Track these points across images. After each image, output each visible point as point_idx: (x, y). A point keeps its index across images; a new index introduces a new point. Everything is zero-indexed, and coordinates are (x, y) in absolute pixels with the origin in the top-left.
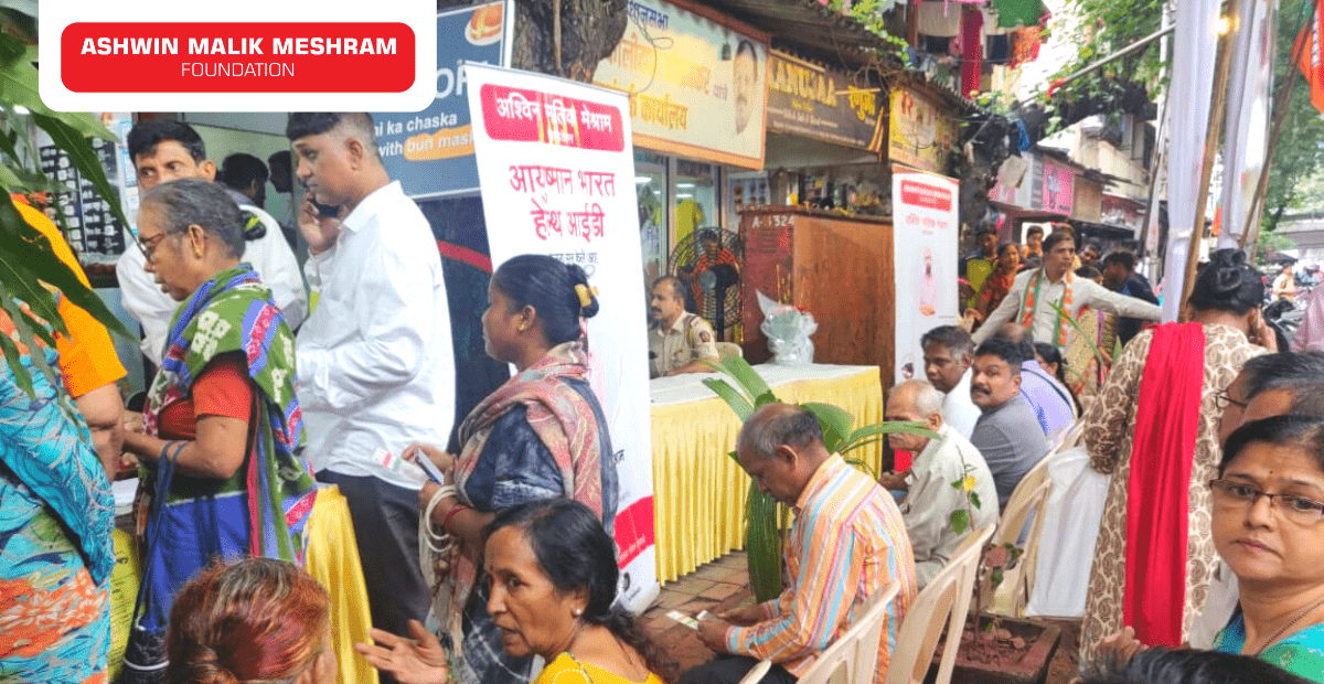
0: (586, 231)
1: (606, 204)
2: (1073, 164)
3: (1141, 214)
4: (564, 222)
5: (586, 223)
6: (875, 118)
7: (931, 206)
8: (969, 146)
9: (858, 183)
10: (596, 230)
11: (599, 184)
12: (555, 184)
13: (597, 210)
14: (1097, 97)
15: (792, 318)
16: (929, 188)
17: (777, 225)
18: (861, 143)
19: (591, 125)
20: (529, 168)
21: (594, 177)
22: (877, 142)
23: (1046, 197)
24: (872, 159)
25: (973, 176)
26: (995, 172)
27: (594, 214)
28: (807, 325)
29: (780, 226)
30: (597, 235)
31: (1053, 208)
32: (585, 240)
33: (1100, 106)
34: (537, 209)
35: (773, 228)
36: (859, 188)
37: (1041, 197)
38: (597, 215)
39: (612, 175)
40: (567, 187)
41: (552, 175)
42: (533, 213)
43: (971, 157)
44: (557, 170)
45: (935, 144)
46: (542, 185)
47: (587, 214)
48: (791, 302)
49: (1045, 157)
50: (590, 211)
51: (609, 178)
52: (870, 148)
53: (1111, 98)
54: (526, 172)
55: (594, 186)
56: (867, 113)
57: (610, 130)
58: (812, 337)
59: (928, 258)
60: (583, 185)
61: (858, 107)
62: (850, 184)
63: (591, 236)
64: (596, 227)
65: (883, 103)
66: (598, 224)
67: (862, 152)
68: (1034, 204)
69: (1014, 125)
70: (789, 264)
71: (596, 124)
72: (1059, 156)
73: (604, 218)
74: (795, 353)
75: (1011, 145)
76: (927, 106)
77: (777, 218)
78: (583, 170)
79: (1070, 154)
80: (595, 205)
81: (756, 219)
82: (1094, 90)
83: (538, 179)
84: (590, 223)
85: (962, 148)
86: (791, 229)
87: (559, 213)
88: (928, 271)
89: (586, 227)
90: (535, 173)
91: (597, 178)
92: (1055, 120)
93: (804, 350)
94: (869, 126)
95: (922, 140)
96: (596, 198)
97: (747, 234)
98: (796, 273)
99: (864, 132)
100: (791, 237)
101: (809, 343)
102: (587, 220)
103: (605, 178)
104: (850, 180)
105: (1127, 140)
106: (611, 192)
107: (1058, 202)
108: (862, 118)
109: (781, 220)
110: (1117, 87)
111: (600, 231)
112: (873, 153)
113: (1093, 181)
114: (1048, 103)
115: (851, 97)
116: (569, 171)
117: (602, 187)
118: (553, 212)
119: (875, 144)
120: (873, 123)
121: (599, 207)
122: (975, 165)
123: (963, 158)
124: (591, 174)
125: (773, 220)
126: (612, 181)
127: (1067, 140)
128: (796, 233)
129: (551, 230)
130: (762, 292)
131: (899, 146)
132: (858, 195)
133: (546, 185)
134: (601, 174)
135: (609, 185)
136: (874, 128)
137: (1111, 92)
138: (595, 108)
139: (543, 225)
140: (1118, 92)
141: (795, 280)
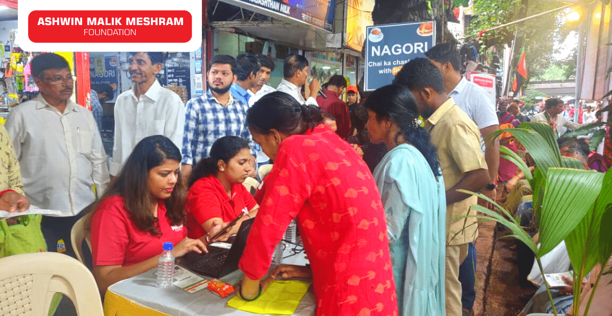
7: (485, 86)
16: (485, 79)
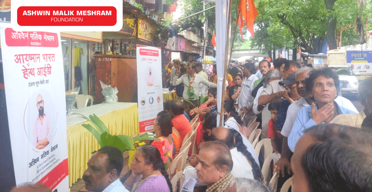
0: (45, 73)
1: (52, 64)
2: (185, 38)
3: (202, 50)
4: (36, 71)
5: (45, 71)
6: (134, 27)
8: (159, 35)
9: (129, 44)
10: (48, 73)
11: (49, 58)
12: (33, 59)
13: (49, 66)
14: (190, 23)
15: (111, 89)
17: (106, 61)
18: (130, 34)
19: (47, 39)
20: (22, 55)
21: (48, 56)
22: (134, 33)
23: (179, 47)
24: (134, 38)
25: (161, 43)
26: (166, 42)
27: (48, 67)
28: (115, 91)
29: (107, 61)
30: (48, 74)
31: (180, 49)
32: (45, 76)
33: (191, 26)
34: (24, 68)
35: (105, 61)
36: (130, 45)
37: (178, 47)
38: (49, 68)
39: (54, 55)
40: (38, 60)
41: (31, 57)
42: (22, 70)
43: (160, 38)
44: (34, 55)
45: (150, 34)
46: (27, 61)
47: (45, 68)
48: (110, 84)
49: (178, 37)
50: (46, 66)
51: (53, 56)
52: (133, 35)
53: (194, 24)
54: (21, 57)
55: (48, 58)
56: (132, 25)
57: (54, 40)
58: (117, 95)
59: (150, 70)
60: (44, 58)
61: (129, 24)
62: (127, 44)
63: (47, 75)
64: (49, 71)
65: (136, 23)
66: (50, 70)
67: (131, 36)
68: (176, 49)
69: (171, 30)
70: (109, 72)
71: (49, 39)
72: (182, 37)
73: (51, 69)
74: (112, 99)
75: (170, 35)
76: (148, 24)
77: (106, 59)
78: (44, 54)
79: (184, 36)
80: (48, 64)
81: (100, 59)
82: (189, 22)
83: (26, 59)
84: (46, 71)
85: (158, 35)
86: (110, 62)
87: (34, 69)
88: (150, 73)
89: (45, 72)
90: (25, 57)
91: (49, 56)
92: (181, 29)
93: (115, 99)
94: (133, 29)
95: (147, 33)
96: (49, 62)
97: (97, 63)
98: (112, 75)
99: (131, 31)
100: (110, 64)
101: (116, 97)
102: (45, 70)
103: (51, 56)
104: (127, 43)
105: (197, 31)
106: (53, 59)
107: (182, 48)
108: (130, 27)
109: (107, 59)
110: (195, 21)
111: (50, 73)
112: (134, 36)
113: (190, 42)
114: (179, 24)
115: (127, 21)
116: (39, 55)
117: (51, 59)
118: (31, 69)
119: (134, 34)
120: (133, 28)
121: (50, 65)
122: (161, 40)
123: (158, 38)
124: (47, 55)
125: (105, 59)
126: (54, 57)
127: (184, 33)
128: (112, 63)
129: (30, 75)
130: (102, 81)
131: (140, 34)
132: (129, 47)
133: (29, 60)
134: (50, 55)
135: (53, 58)
136: (134, 30)
137: (193, 22)
138: (48, 34)
139: (27, 74)
140: (195, 23)
141: (112, 77)
